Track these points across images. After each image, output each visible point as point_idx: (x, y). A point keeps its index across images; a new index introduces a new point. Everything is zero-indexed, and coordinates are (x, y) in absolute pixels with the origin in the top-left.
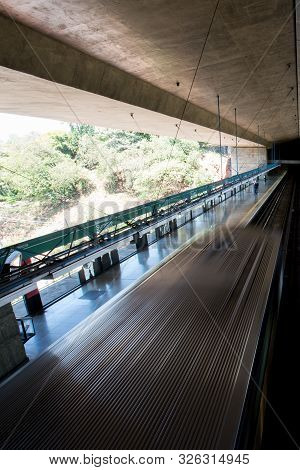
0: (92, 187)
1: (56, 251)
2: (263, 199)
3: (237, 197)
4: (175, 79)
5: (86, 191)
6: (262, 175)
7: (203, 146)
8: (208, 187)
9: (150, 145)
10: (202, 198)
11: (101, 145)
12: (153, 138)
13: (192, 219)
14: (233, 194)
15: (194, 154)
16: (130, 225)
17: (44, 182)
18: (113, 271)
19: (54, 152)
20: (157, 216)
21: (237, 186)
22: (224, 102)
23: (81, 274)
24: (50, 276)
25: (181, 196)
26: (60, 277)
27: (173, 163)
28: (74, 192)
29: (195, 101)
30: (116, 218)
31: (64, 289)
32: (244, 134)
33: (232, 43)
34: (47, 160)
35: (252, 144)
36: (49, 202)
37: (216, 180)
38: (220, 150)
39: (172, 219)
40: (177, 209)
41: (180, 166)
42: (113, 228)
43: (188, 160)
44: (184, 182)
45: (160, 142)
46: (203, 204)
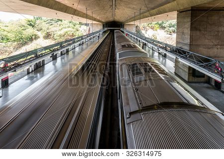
0: (39, 37)
1: (19, 61)
2: (101, 41)
3: (92, 40)
4: (72, 3)
5: (36, 38)
6: (101, 33)
7: (81, 24)
8: (82, 37)
9: (62, 23)
10: (79, 41)
11: (44, 23)
12: (63, 21)
13: (74, 48)
14: (90, 39)
15: (77, 26)
16: (51, 50)
17: (20, 35)
18: (41, 68)
19: (26, 25)
20: (62, 47)
21: (92, 37)
23: (28, 70)
24: (15, 71)
25: (71, 40)
26: (19, 71)
27: (69, 29)
28: (31, 39)
30: (46, 48)
31: (20, 76)
32: (95, 20)
34: (23, 28)
35: (98, 23)
36: (21, 42)
37: (85, 34)
38: (87, 25)
39: (67, 48)
40: (69, 45)
41: (72, 30)
42: (44, 52)
43: (75, 28)
44: (73, 35)
45: (66, 22)
46: (79, 43)
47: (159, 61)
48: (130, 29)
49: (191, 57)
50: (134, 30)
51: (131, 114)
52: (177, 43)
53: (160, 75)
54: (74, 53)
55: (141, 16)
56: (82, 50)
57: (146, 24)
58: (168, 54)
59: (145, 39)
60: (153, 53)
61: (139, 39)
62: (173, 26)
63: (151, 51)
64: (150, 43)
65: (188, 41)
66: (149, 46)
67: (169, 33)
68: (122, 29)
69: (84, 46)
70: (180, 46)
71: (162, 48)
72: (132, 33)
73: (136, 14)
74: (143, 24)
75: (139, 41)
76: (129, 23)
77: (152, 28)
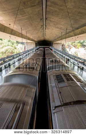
4: (9, 23)
6: (34, 50)
7: (17, 42)
8: (19, 54)
9: (2, 42)
12: (3, 40)
13: (14, 63)
14: (26, 56)
21: (27, 53)
22: (23, 30)
25: (11, 56)
27: (9, 47)
29: (15, 30)
32: (29, 39)
33: (25, 13)
35: (31, 42)
37: (21, 52)
38: (22, 43)
39: (9, 63)
40: (10, 60)
41: (11, 48)
43: (13, 46)
44: (12, 52)
45: (5, 41)
46: (17, 58)
47: (78, 73)
48: (57, 47)
50: (60, 48)
51: (56, 107)
53: (77, 82)
54: (14, 66)
55: (66, 36)
57: (70, 43)
58: (85, 68)
59: (69, 55)
60: (74, 67)
61: (64, 55)
63: (72, 65)
64: (72, 59)
66: (71, 61)
68: (51, 47)
71: (81, 63)
72: (59, 51)
73: (63, 34)
74: (67, 43)
75: (64, 57)
76: (56, 42)
77: (74, 46)
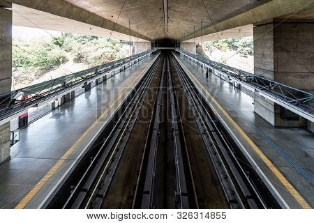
0: (67, 60)
1: (42, 92)
2: (149, 65)
3: (137, 64)
4: (111, 15)
5: (63, 62)
6: (149, 54)
7: (122, 42)
8: (123, 60)
9: (98, 41)
10: (119, 65)
11: (74, 42)
12: (99, 38)
13: (114, 75)
14: (135, 63)
16: (83, 78)
17: (44, 57)
18: (71, 102)
19: (52, 44)
20: (97, 74)
21: (137, 59)
23: (53, 104)
24: (36, 106)
25: (110, 64)
26: (42, 105)
27: (108, 49)
28: (58, 62)
29: (119, 23)
30: (77, 75)
31: (42, 113)
32: (141, 36)
34: (48, 48)
35: (145, 41)
36: (44, 67)
37: (127, 56)
38: (130, 43)
39: (104, 75)
40: (107, 70)
41: (111, 50)
42: (74, 80)
43: (115, 48)
44: (112, 58)
45: (102, 41)
46: (120, 68)
48: (188, 49)
49: (276, 89)
52: (256, 69)
54: (113, 81)
55: (203, 31)
56: (124, 78)
57: (210, 43)
58: (243, 85)
59: (210, 63)
60: (221, 84)
61: (201, 63)
62: (249, 45)
63: (219, 80)
64: (217, 69)
65: (271, 67)
66: (216, 74)
67: (243, 55)
68: (177, 50)
69: (127, 73)
70: (259, 73)
71: (235, 76)
72: (191, 55)
73: (196, 28)
74: (205, 43)
75: (202, 66)
76: (186, 41)
77: (218, 48)
